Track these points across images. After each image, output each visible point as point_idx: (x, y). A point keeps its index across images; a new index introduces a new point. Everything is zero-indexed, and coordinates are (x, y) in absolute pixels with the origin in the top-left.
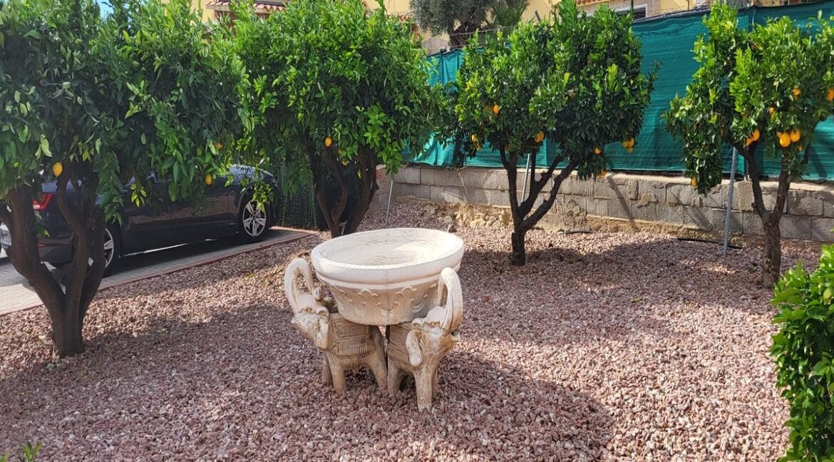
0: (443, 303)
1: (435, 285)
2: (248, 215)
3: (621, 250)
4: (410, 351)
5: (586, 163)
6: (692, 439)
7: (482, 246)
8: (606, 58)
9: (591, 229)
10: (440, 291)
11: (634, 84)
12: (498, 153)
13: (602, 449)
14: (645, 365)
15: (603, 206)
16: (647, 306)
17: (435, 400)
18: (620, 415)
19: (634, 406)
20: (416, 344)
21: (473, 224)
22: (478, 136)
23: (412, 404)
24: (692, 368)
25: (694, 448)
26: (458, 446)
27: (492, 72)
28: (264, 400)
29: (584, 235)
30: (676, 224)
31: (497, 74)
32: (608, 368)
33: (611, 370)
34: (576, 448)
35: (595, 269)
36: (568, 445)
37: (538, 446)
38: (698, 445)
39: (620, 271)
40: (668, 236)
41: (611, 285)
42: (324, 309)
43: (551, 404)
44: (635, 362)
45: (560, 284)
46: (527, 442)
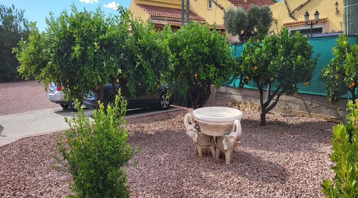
0: (235, 131)
1: (232, 125)
2: (163, 100)
3: (304, 124)
4: (224, 145)
5: (289, 90)
6: (316, 182)
7: (249, 118)
8: (298, 52)
9: (293, 115)
10: (234, 127)
11: (308, 62)
12: (256, 84)
13: (285, 181)
14: (305, 160)
15: (298, 107)
16: (310, 143)
17: (232, 162)
18: (293, 173)
19: (298, 171)
20: (226, 143)
21: (246, 110)
22: (249, 77)
23: (224, 163)
24: (322, 163)
25: (317, 184)
26: (239, 175)
27: (255, 55)
28: (177, 157)
29: (290, 117)
30: (327, 116)
31: (256, 55)
32: (291, 160)
33: (293, 161)
34: (277, 180)
35: (292, 129)
36: (274, 178)
37: (265, 178)
38: (318, 183)
39: (302, 130)
40: (324, 120)
41: (297, 135)
42: (196, 130)
43: (270, 168)
44: (301, 159)
45: (278, 133)
46: (261, 176)
